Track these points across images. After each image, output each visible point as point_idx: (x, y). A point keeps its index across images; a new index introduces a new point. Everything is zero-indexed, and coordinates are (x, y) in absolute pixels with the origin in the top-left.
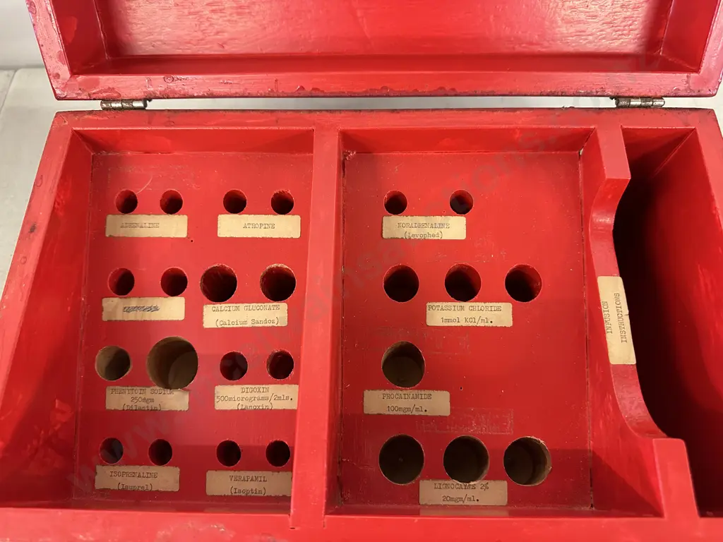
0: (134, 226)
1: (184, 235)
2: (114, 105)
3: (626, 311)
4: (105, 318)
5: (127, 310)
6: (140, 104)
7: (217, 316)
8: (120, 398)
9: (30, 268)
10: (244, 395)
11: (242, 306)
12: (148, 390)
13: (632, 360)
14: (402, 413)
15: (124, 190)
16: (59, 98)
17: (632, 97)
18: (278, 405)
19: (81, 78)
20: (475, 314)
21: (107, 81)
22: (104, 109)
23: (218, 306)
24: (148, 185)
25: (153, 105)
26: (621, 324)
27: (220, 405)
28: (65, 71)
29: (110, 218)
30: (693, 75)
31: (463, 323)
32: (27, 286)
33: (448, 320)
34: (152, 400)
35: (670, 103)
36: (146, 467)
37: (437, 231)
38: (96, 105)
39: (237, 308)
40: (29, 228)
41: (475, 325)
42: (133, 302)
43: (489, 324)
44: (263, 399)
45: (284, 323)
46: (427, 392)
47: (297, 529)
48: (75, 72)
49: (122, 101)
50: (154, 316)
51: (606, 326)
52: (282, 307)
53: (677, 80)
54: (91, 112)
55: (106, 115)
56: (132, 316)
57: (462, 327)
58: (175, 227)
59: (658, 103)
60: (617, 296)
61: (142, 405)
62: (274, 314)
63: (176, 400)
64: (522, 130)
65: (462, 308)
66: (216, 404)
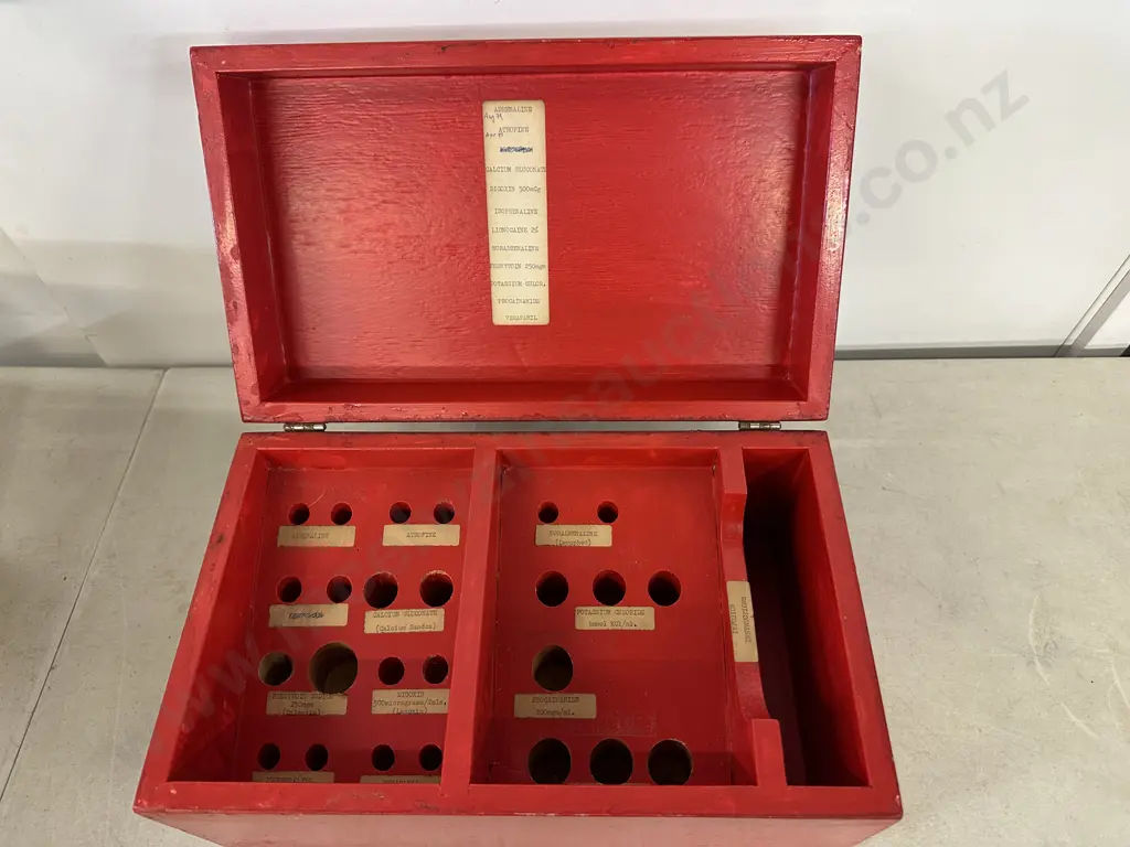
0: (304, 537)
1: (351, 544)
2: (296, 428)
3: (751, 613)
4: (271, 624)
5: (294, 616)
6: (321, 427)
7: (378, 622)
8: (281, 703)
9: (218, 575)
10: (401, 699)
11: (401, 612)
12: (309, 694)
13: (755, 658)
14: (550, 716)
15: (298, 502)
16: (245, 421)
17: (753, 422)
18: (431, 710)
19: (268, 405)
20: (621, 618)
21: (293, 408)
22: (286, 431)
23: (379, 612)
24: (320, 498)
25: (331, 427)
26: (747, 625)
27: (377, 709)
28: (255, 399)
29: (282, 529)
30: (802, 403)
31: (609, 627)
32: (215, 590)
33: (596, 624)
34: (312, 705)
35: (786, 426)
36: (301, 772)
37: (585, 538)
38: (280, 428)
39: (397, 614)
40: (216, 539)
41: (620, 628)
42: (299, 609)
43: (633, 628)
44: (418, 703)
45: (440, 628)
46: (576, 695)
47: (446, 796)
48: (264, 399)
49: (304, 424)
50: (320, 622)
51: (733, 626)
52: (441, 611)
53: (790, 407)
54: (274, 434)
55: (286, 437)
56: (297, 623)
57: (608, 630)
58: (344, 536)
59: (774, 426)
60: (743, 599)
61: (303, 710)
62: (431, 620)
63: (336, 705)
64: (656, 451)
65: (609, 612)
66: (373, 709)
